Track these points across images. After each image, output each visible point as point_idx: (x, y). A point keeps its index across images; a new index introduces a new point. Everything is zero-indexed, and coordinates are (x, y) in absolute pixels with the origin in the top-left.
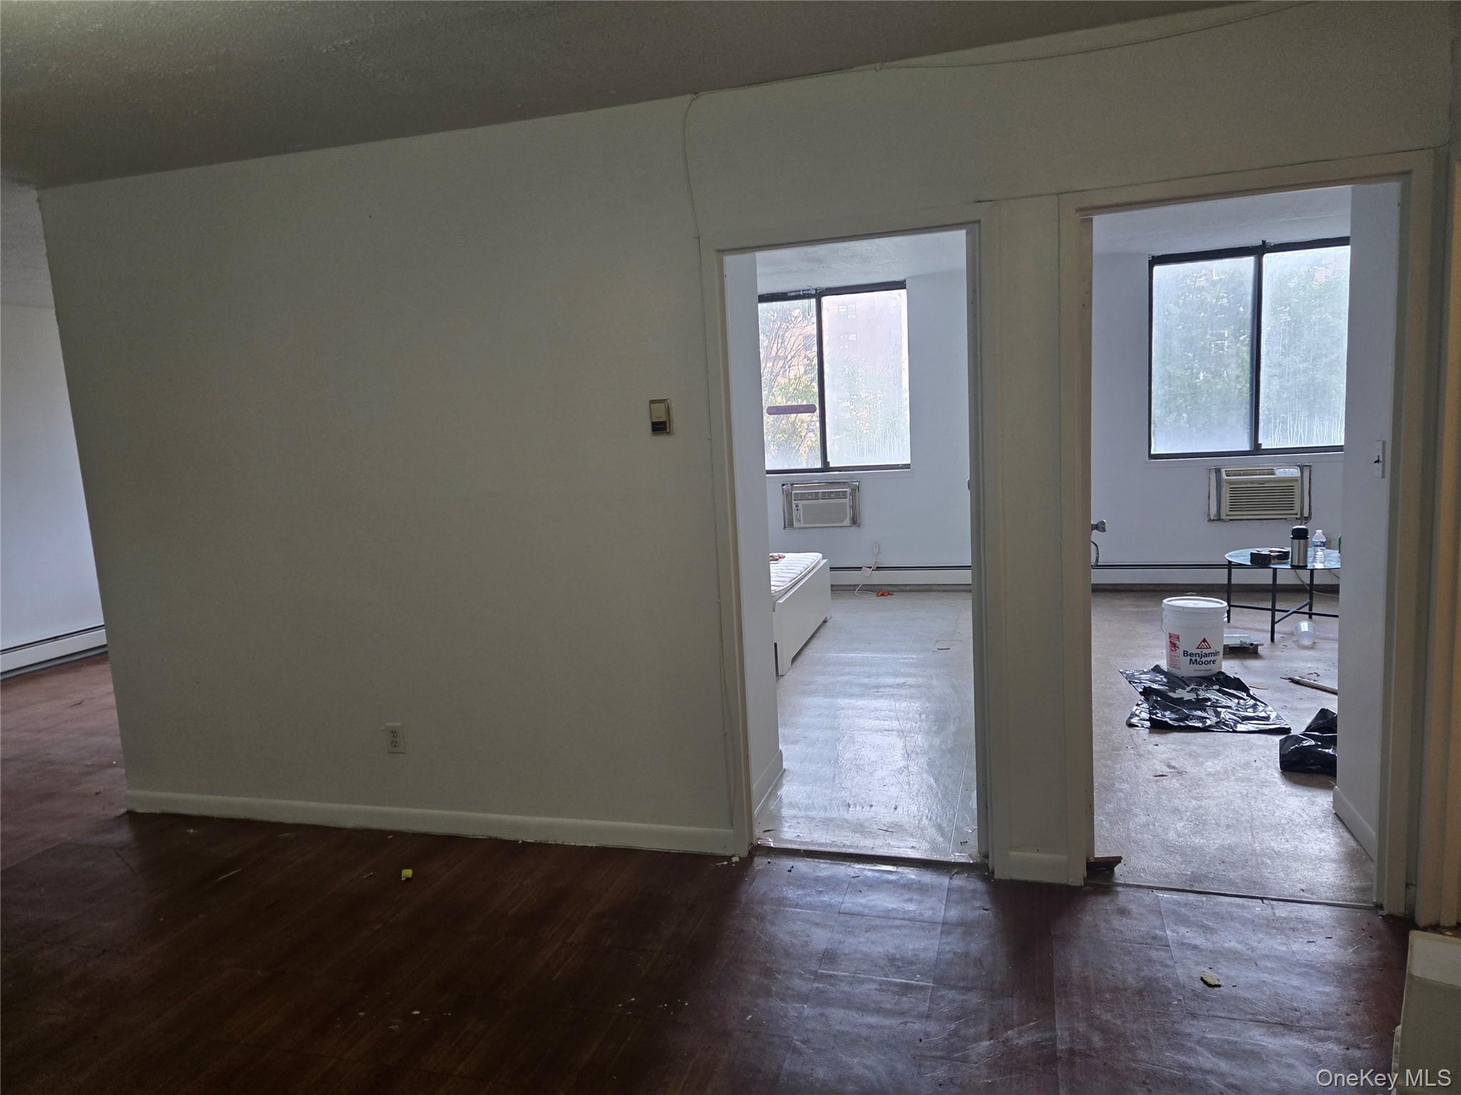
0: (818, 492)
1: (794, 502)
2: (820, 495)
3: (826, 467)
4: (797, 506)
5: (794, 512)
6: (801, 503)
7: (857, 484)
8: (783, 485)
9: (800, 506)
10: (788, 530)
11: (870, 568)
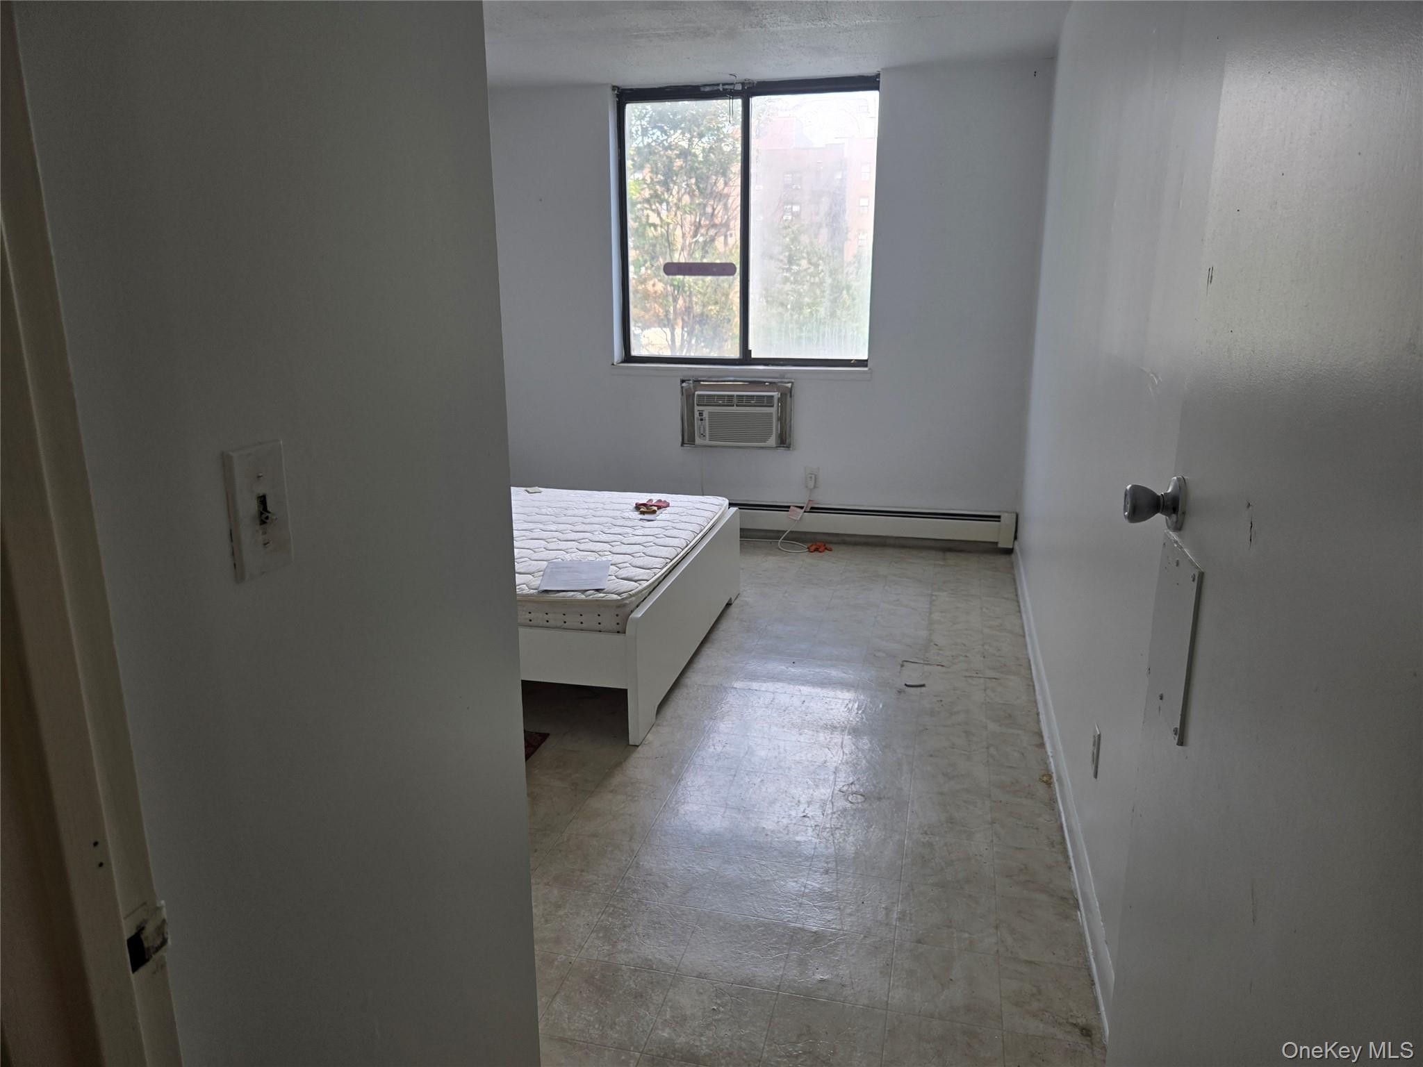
0: (733, 396)
1: (697, 408)
2: (735, 400)
3: (746, 358)
4: (701, 414)
5: (697, 423)
6: (707, 410)
7: (789, 385)
8: (683, 381)
9: (706, 415)
10: (687, 447)
11: (802, 508)
